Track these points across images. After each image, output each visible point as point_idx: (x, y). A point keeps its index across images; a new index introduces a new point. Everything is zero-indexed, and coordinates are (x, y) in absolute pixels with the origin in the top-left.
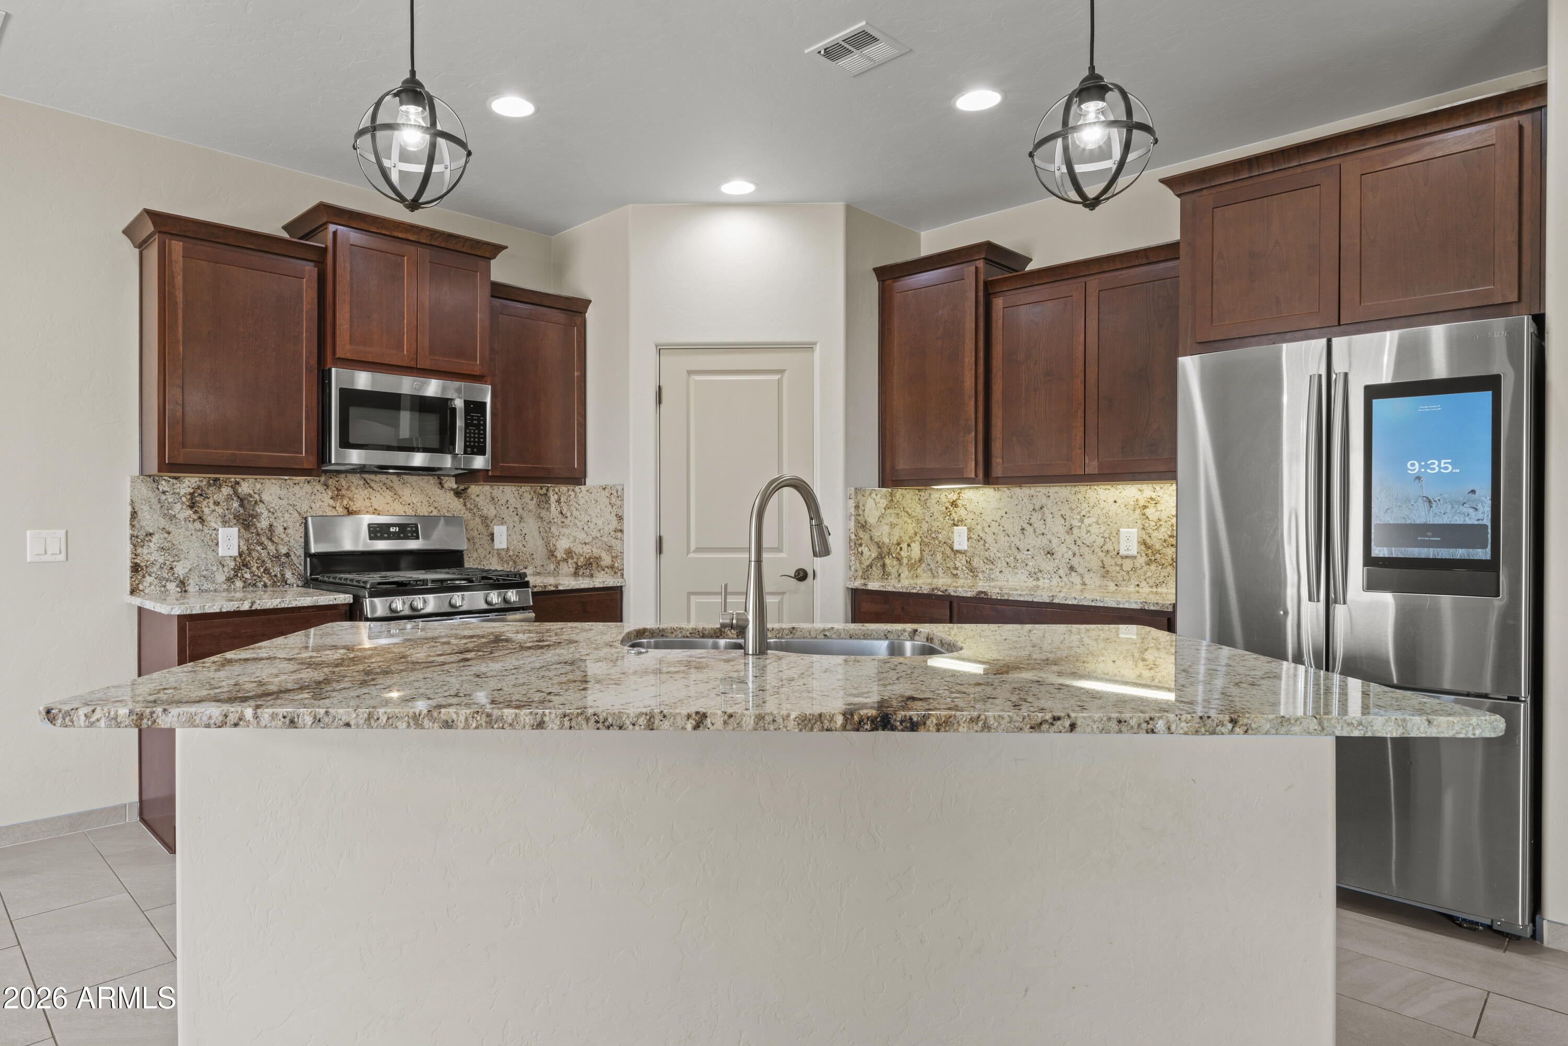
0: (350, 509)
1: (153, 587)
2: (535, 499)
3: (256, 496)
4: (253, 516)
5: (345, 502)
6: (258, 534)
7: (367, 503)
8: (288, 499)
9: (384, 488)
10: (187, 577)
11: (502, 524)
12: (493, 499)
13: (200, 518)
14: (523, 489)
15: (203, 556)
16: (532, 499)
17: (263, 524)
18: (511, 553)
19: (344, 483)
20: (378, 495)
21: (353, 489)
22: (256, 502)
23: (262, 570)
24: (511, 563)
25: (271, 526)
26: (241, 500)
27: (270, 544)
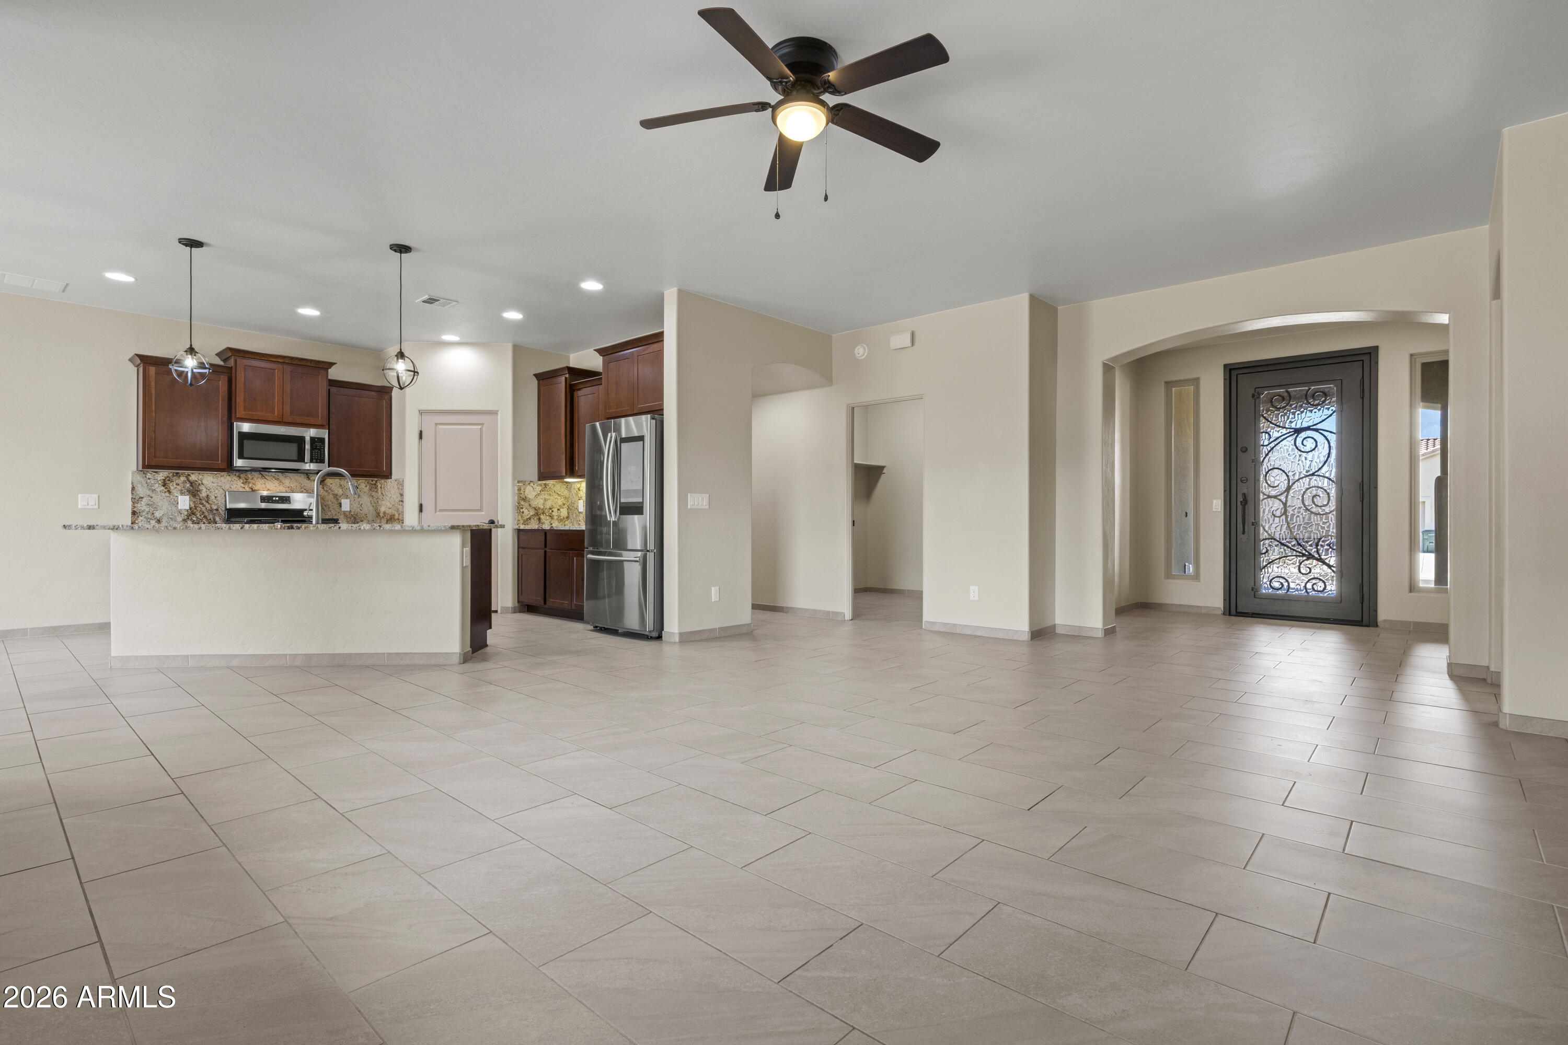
0: (253, 489)
1: (143, 522)
2: (368, 487)
3: (200, 482)
4: (198, 491)
5: (250, 485)
6: (200, 499)
7: (264, 486)
8: (217, 483)
9: (274, 479)
10: (161, 518)
11: (347, 498)
12: (341, 486)
13: (168, 491)
14: (360, 481)
15: (170, 508)
16: (366, 486)
17: (203, 494)
18: (352, 513)
19: (250, 476)
20: (270, 482)
21: (255, 479)
22: (199, 484)
23: (202, 516)
24: (352, 518)
25: (208, 496)
26: (191, 483)
27: (207, 504)
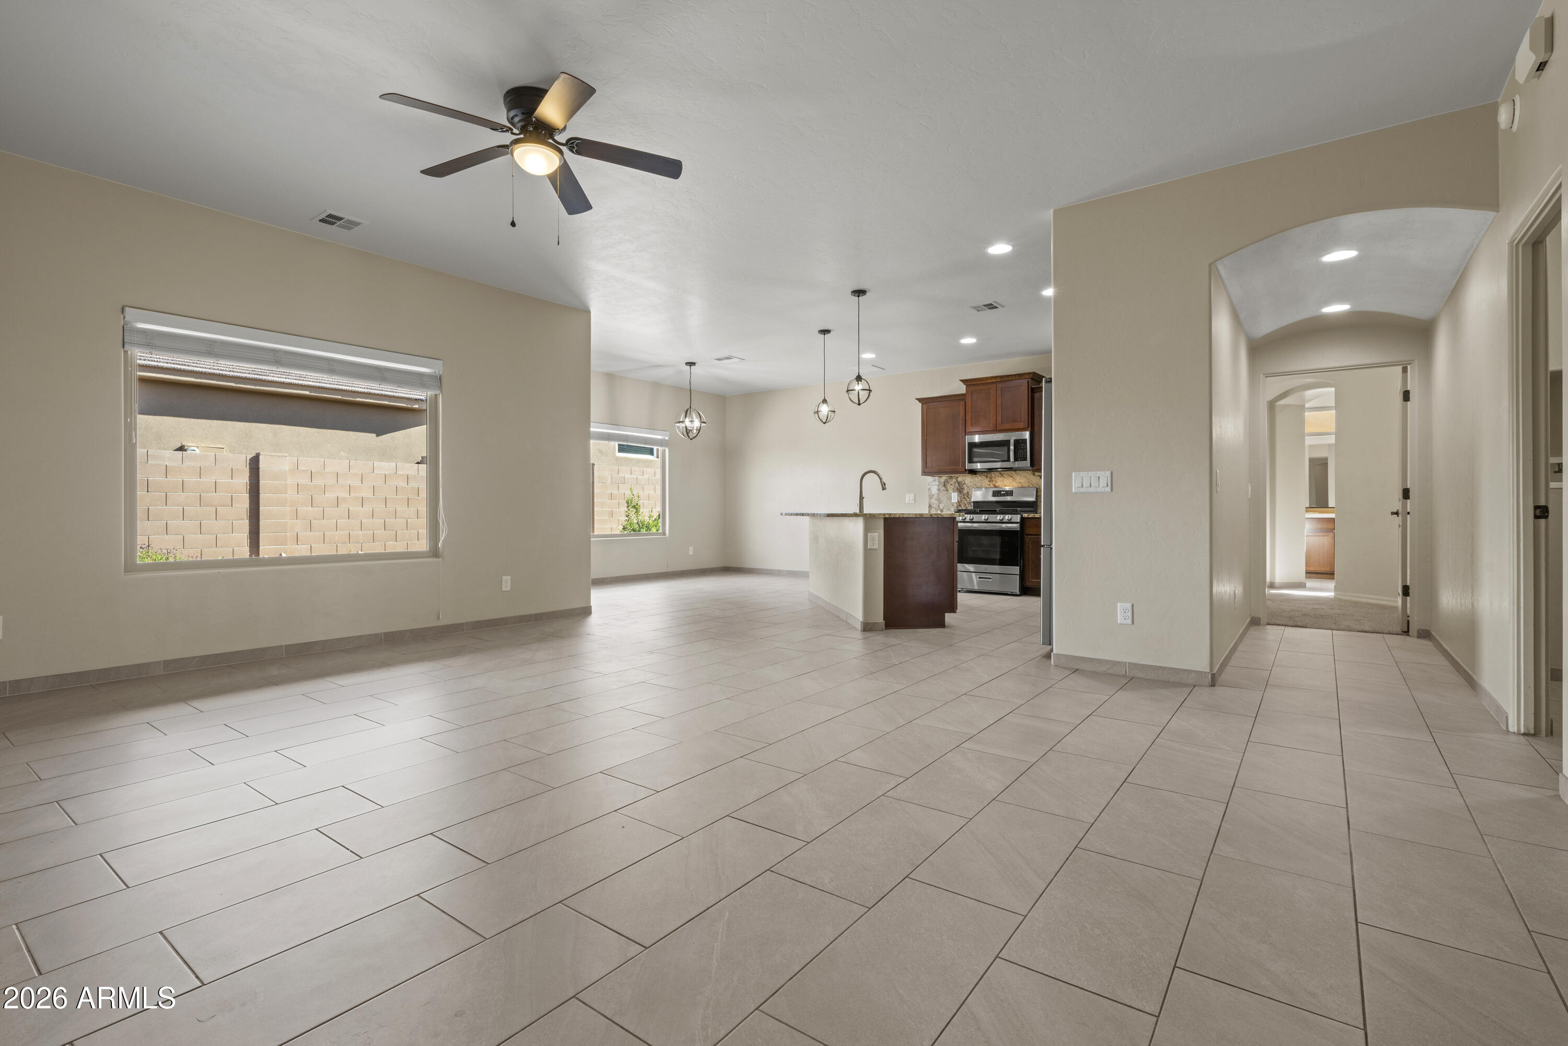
3: (963, 482)
4: (962, 489)
5: (994, 483)
6: (964, 495)
7: (1002, 483)
8: (969, 482)
10: (943, 509)
13: (946, 490)
15: (947, 502)
17: (965, 491)
19: (993, 475)
20: (1006, 480)
22: (963, 484)
23: (965, 507)
25: (968, 492)
26: (959, 483)
27: (967, 498)
